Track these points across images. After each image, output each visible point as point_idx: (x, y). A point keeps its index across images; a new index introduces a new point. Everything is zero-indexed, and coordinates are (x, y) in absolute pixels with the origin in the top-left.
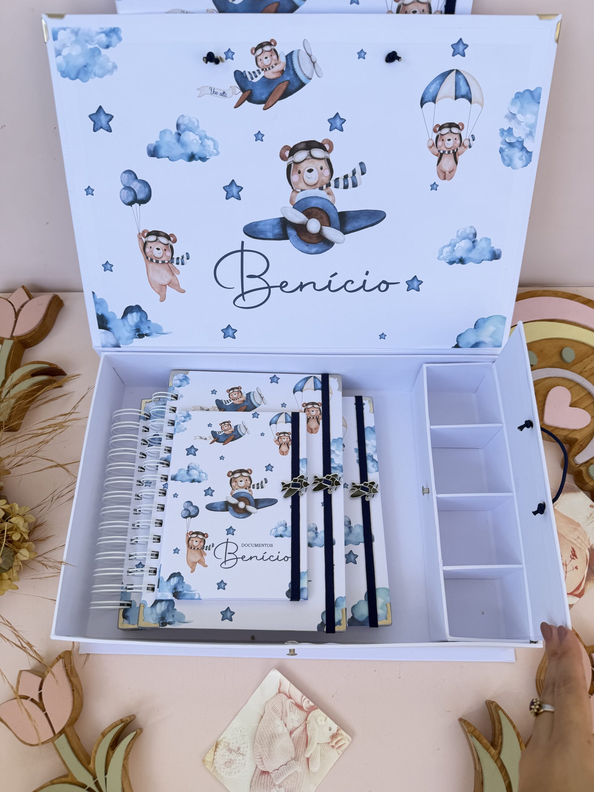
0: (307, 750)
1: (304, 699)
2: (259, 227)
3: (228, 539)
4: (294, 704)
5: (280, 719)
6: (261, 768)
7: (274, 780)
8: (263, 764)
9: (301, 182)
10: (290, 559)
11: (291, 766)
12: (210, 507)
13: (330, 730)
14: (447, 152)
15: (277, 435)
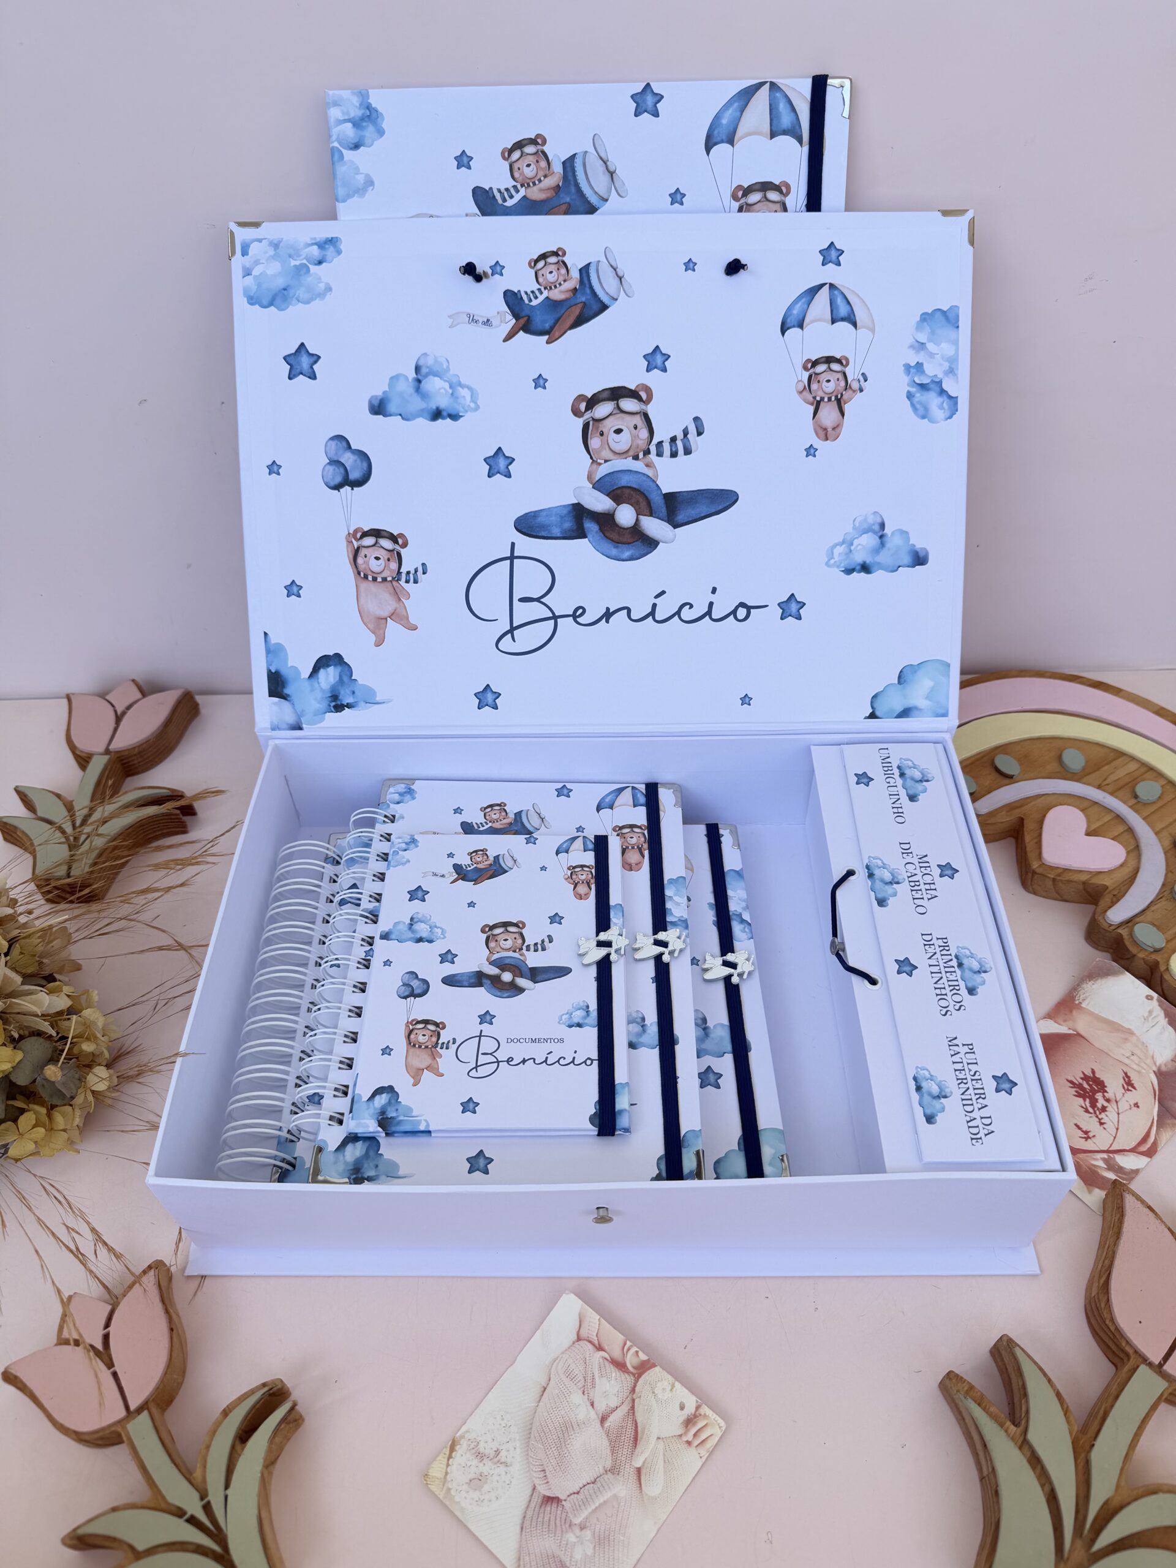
0: (636, 1453)
1: (629, 1349)
2: (540, 519)
3: (481, 1031)
4: (607, 1360)
5: (581, 1393)
6: (544, 1490)
7: (569, 1514)
8: (548, 1482)
9: (605, 449)
10: (596, 1063)
11: (604, 1484)
12: (450, 981)
13: (682, 1408)
14: (826, 399)
15: (569, 869)
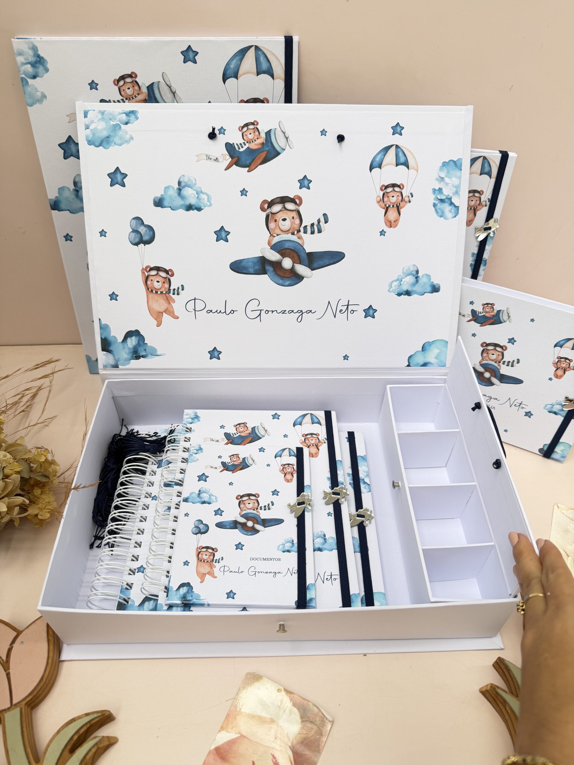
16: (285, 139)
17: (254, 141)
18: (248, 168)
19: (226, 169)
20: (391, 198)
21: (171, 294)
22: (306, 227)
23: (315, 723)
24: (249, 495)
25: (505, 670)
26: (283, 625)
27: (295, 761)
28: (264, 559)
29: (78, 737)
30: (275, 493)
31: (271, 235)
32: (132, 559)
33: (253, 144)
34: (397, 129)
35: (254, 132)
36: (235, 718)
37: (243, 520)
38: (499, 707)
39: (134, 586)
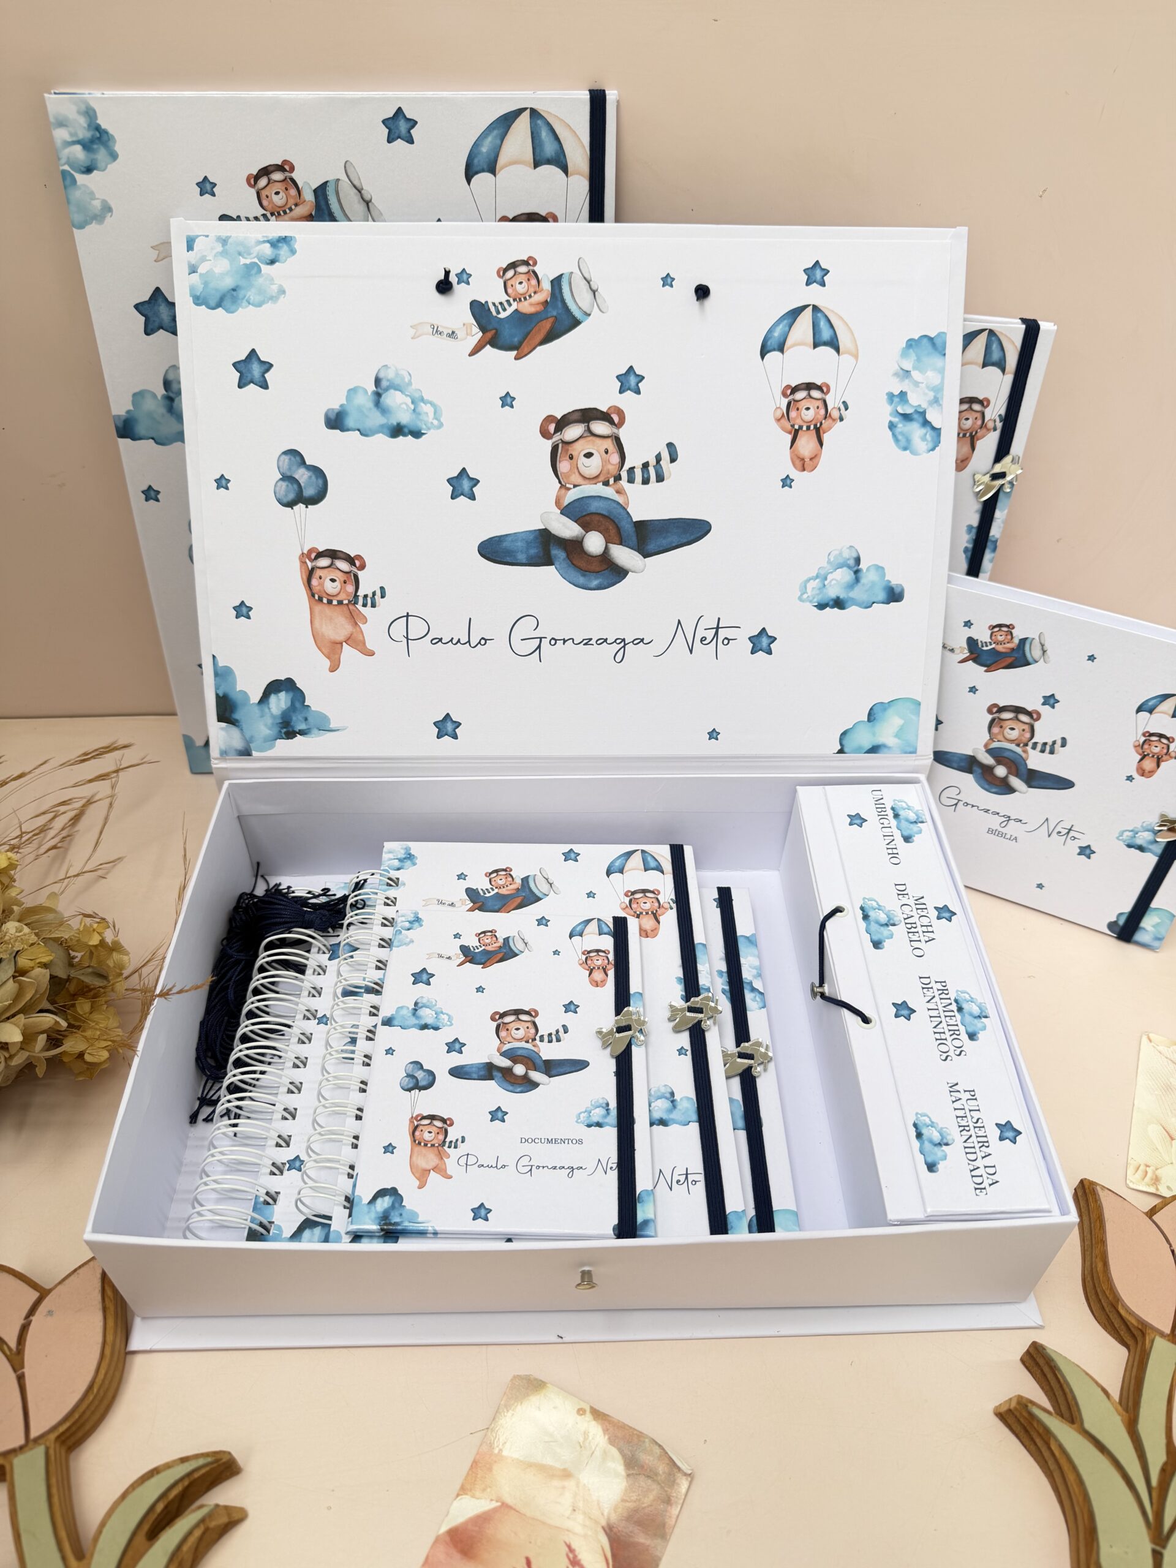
16: (591, 294)
17: (528, 298)
18: (515, 353)
19: (472, 354)
20: (804, 411)
21: (359, 606)
22: (631, 470)
23: (655, 1478)
24: (517, 1012)
25: (1046, 1369)
26: (589, 1272)
27: (614, 1556)
28: (549, 1141)
29: (166, 1507)
30: (570, 1007)
31: (562, 486)
32: (277, 1143)
33: (526, 303)
34: (815, 274)
35: (529, 280)
36: (490, 1469)
37: (505, 1063)
38: (1035, 1444)
39: (280, 1198)
